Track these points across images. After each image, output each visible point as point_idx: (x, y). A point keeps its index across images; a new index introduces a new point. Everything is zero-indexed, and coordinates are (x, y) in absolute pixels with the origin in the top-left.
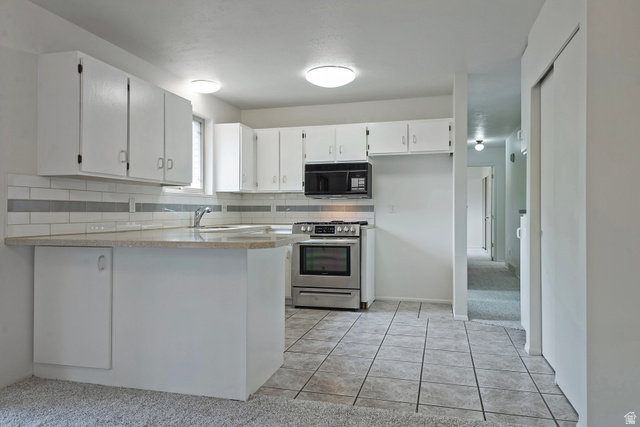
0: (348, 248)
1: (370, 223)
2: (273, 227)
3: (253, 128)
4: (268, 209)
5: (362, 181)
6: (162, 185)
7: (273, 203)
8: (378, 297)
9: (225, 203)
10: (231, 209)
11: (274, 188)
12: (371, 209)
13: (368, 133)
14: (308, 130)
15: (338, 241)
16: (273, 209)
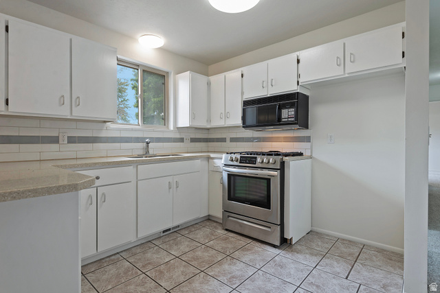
0: (268, 180)
1: (307, 153)
2: (212, 155)
3: (208, 76)
4: (223, 140)
5: (292, 112)
6: (105, 122)
7: (228, 135)
8: (315, 229)
9: (187, 136)
10: (193, 140)
11: (221, 123)
12: (308, 139)
13: (298, 61)
14: (245, 70)
15: (259, 172)
16: (228, 140)
